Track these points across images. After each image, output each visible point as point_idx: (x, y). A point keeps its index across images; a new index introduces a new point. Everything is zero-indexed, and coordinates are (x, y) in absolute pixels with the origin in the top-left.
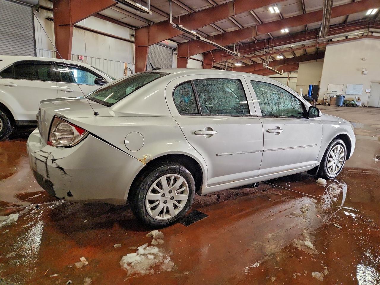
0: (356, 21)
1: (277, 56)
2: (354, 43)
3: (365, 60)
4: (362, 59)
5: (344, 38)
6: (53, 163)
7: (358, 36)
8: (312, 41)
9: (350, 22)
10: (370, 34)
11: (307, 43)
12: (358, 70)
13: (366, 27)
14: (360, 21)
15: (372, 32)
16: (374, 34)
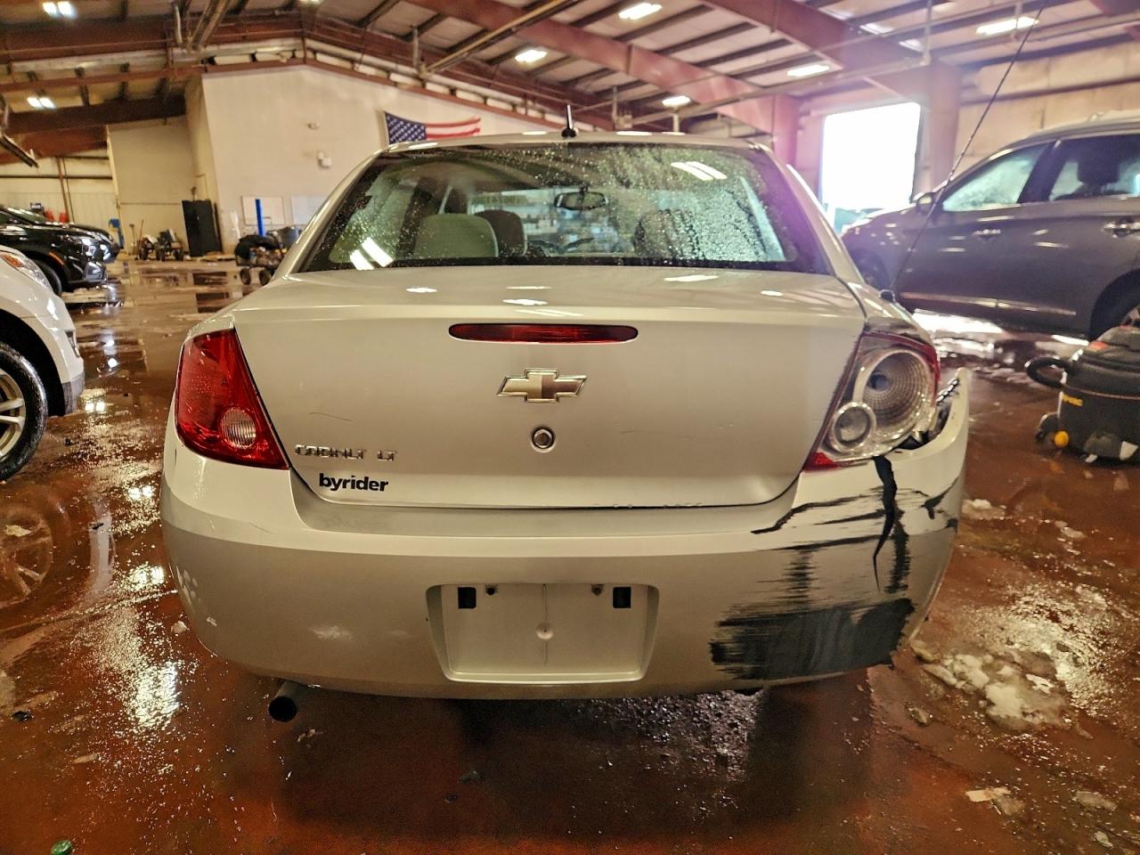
0: (266, 10)
1: (27, 96)
2: (276, 76)
3: (316, 128)
4: (310, 126)
5: (247, 59)
6: (932, 515)
7: (282, 57)
8: (153, 56)
9: (251, 11)
10: (310, 55)
11: (138, 59)
12: (307, 155)
13: (296, 33)
14: (277, 13)
15: (315, 52)
16: (320, 57)
